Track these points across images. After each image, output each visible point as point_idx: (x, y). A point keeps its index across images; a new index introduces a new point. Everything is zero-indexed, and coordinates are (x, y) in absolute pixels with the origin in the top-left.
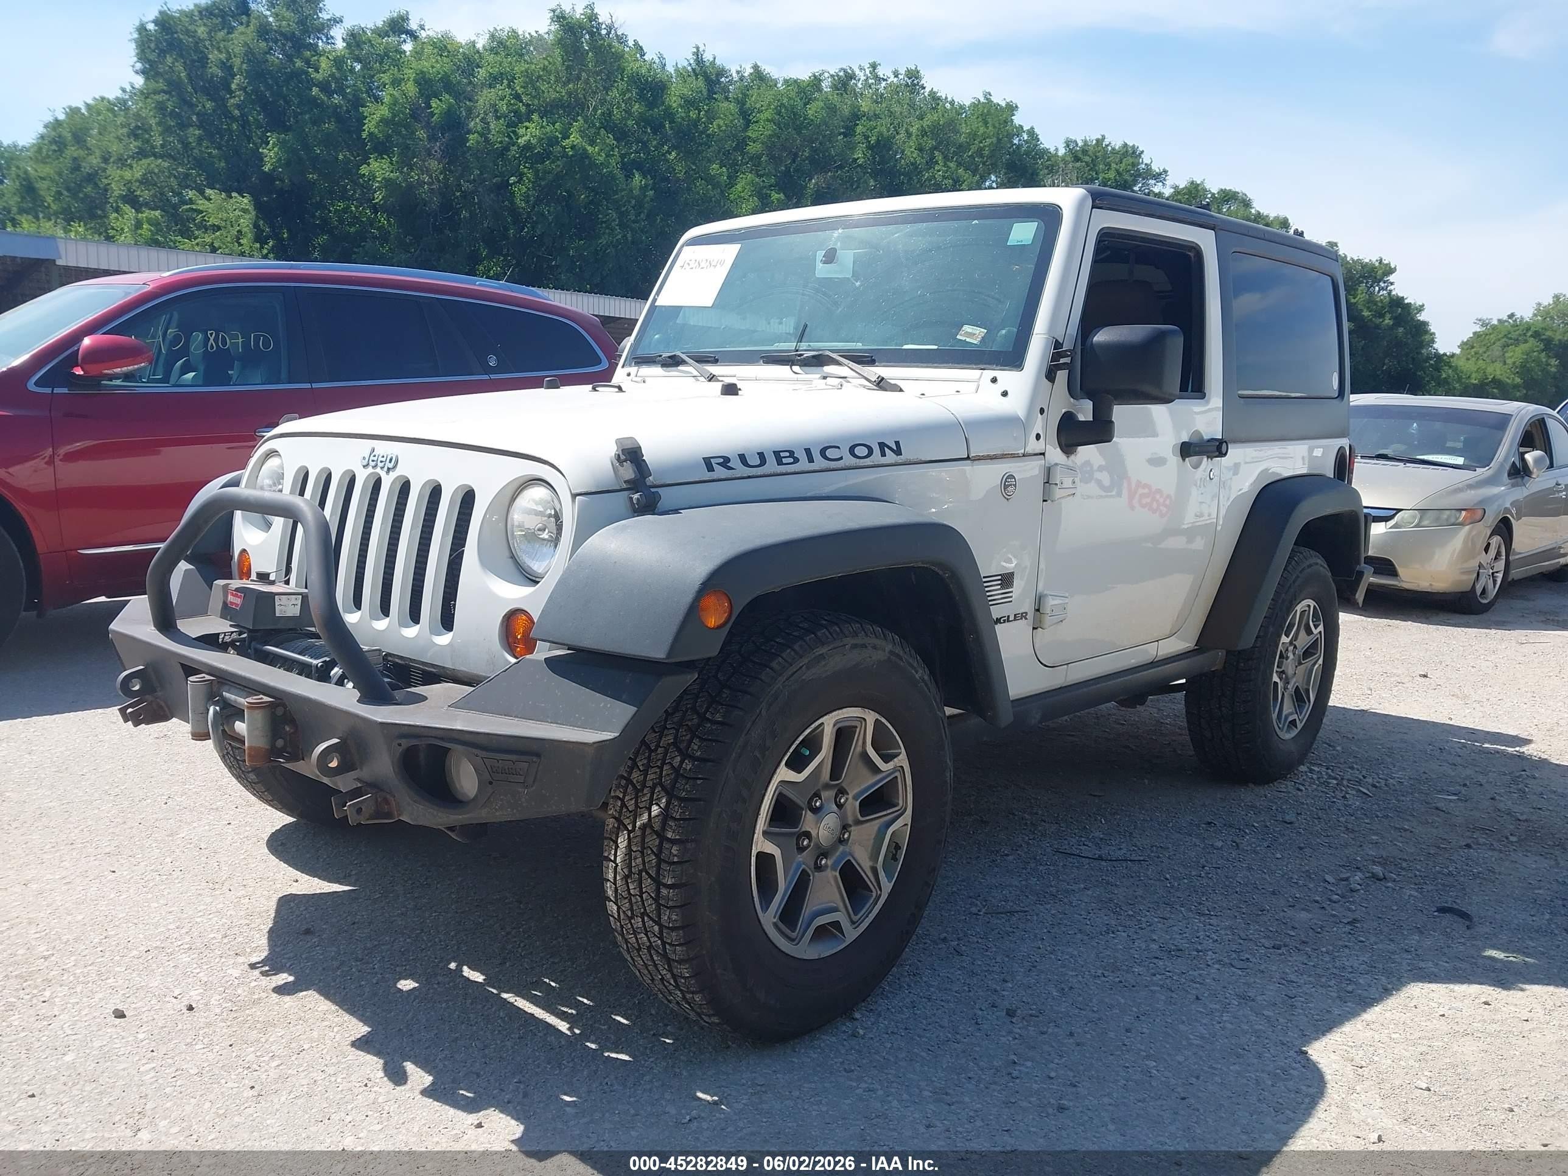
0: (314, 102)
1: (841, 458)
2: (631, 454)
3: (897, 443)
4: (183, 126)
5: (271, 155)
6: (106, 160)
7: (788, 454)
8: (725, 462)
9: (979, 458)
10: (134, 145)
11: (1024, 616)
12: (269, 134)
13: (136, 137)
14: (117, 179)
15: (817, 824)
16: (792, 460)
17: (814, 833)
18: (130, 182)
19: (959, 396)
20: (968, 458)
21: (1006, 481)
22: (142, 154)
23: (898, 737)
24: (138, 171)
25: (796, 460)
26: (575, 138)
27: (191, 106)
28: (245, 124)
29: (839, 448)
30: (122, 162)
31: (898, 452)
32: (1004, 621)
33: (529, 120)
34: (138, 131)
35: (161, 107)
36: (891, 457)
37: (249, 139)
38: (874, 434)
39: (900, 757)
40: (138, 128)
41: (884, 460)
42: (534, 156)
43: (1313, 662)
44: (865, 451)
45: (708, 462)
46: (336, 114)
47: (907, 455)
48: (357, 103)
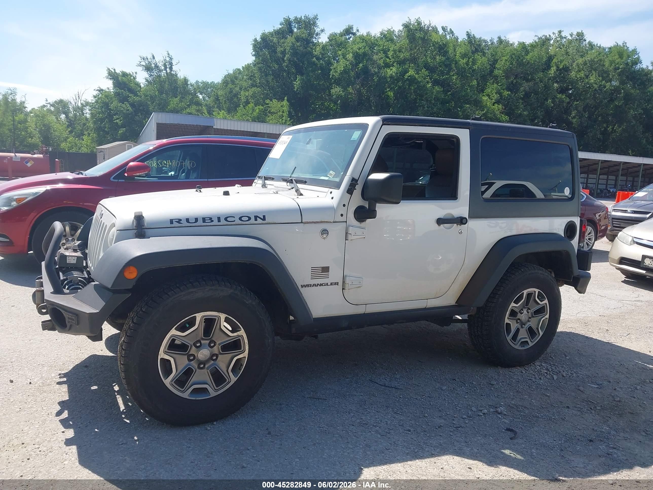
0: (314, 63)
1: (234, 221)
2: (139, 218)
3: (264, 216)
4: (266, 75)
5: (297, 84)
6: (241, 89)
7: (209, 219)
8: (179, 221)
9: (308, 223)
10: (250, 82)
11: (337, 284)
12: (297, 76)
13: (251, 79)
14: (243, 95)
15: (197, 352)
16: (210, 221)
17: (196, 355)
18: (247, 96)
19: (318, 198)
20: (302, 222)
21: (322, 232)
22: (253, 86)
23: (239, 324)
24: (251, 92)
25: (212, 221)
26: (411, 72)
27: (269, 67)
28: (288, 73)
29: (234, 217)
30: (246, 89)
31: (264, 219)
32: (325, 285)
33: (393, 66)
34: (251, 77)
35: (260, 69)
36: (259, 221)
37: (290, 78)
38: (252, 213)
39: (241, 332)
40: (252, 76)
41: (256, 222)
42: (394, 80)
43: (541, 317)
44: (247, 219)
45: (171, 221)
46: (321, 68)
47: (267, 220)
48: (329, 63)
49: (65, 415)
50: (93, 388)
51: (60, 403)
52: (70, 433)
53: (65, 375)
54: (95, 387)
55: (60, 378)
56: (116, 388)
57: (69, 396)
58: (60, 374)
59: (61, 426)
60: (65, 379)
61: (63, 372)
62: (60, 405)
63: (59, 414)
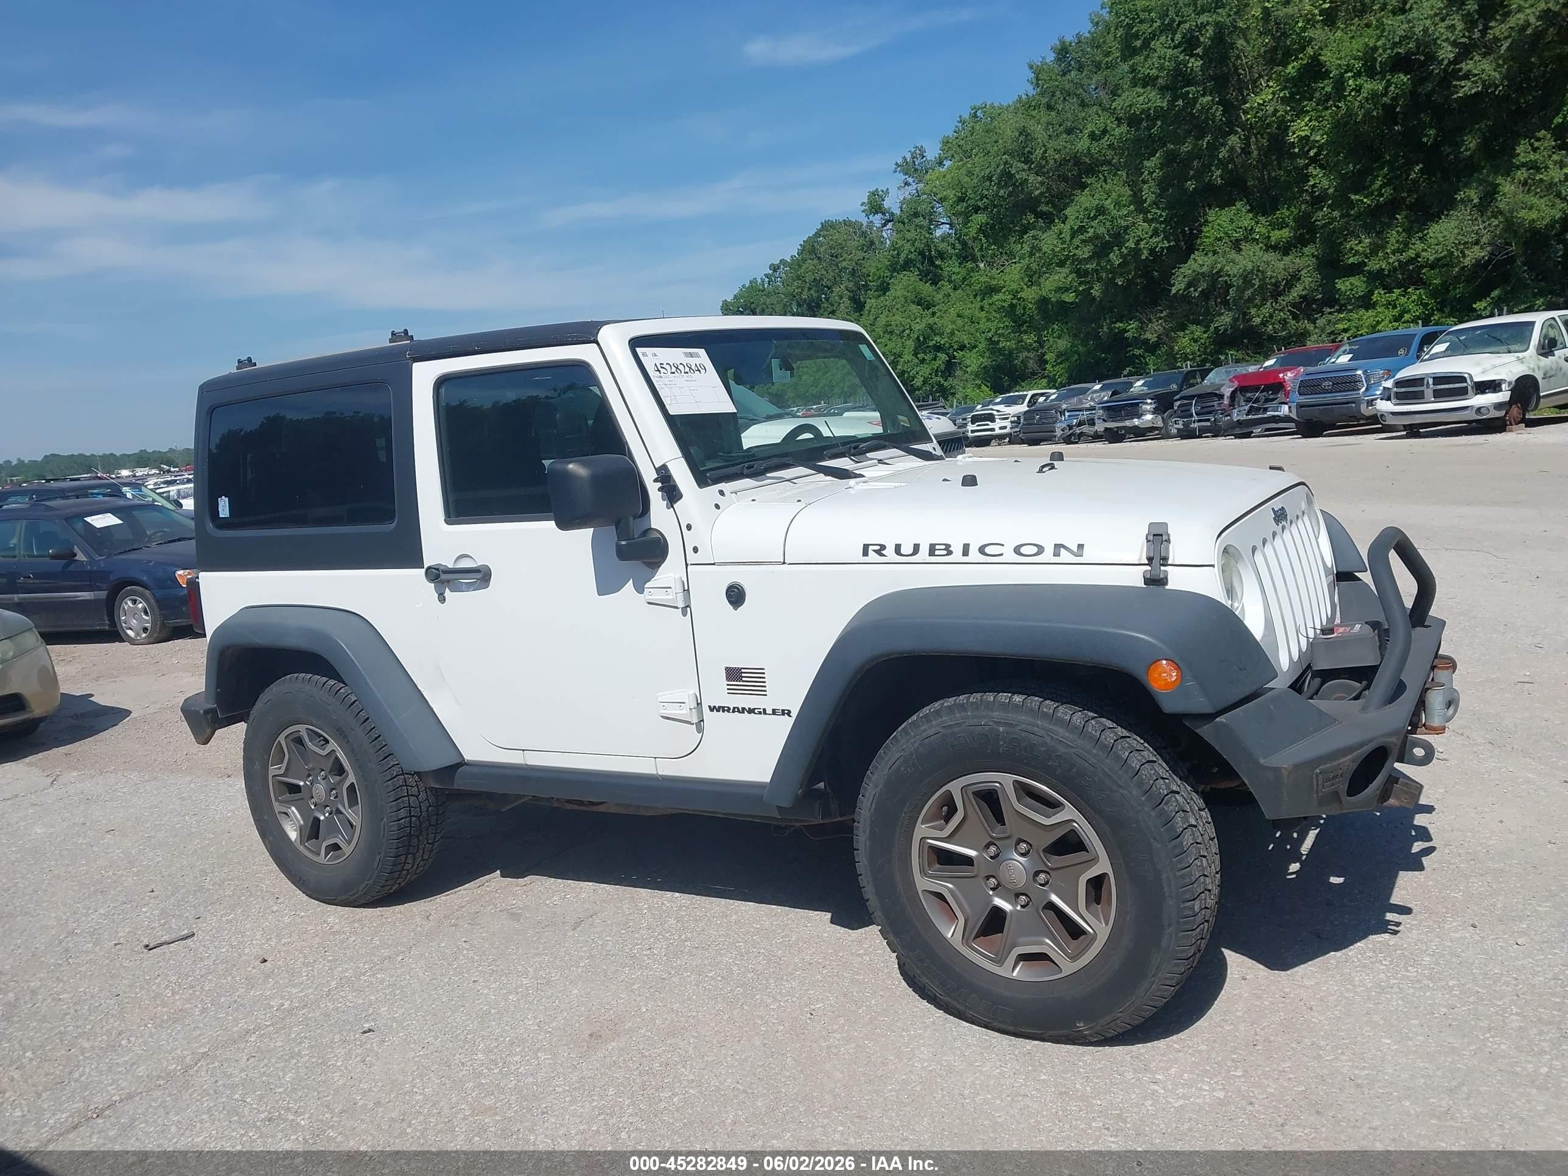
49: (1417, 847)
50: (1340, 880)
51: (1421, 868)
52: (1420, 820)
53: (1383, 927)
54: (1335, 880)
55: (1398, 924)
56: (1295, 867)
57: (1396, 877)
58: (1395, 933)
59: (1431, 832)
60: (1389, 916)
61: (1386, 936)
62: (1422, 864)
63: (1430, 850)
